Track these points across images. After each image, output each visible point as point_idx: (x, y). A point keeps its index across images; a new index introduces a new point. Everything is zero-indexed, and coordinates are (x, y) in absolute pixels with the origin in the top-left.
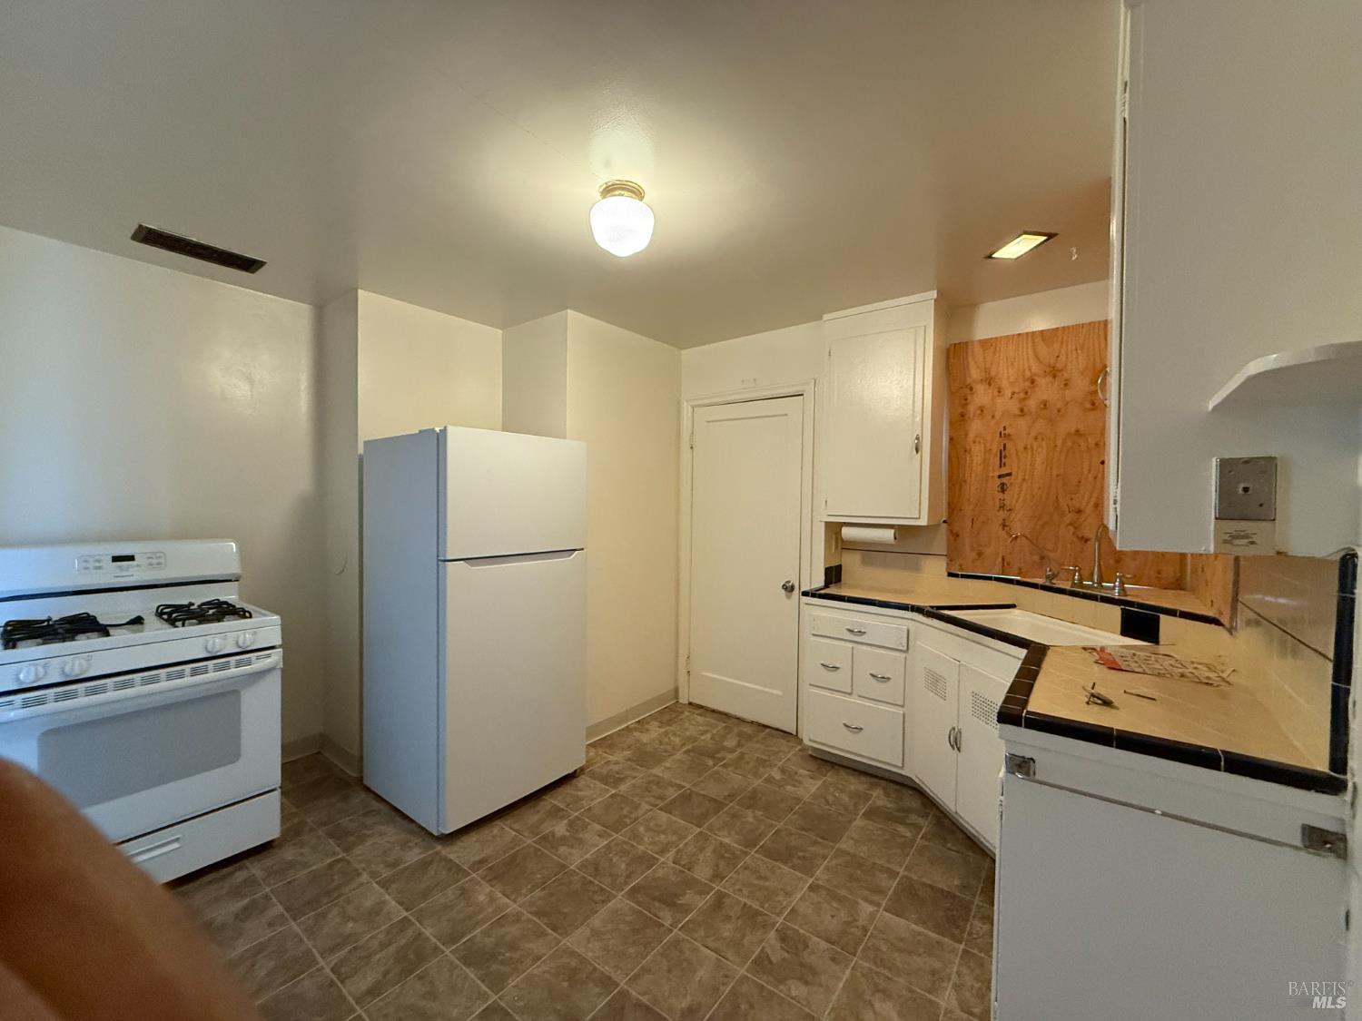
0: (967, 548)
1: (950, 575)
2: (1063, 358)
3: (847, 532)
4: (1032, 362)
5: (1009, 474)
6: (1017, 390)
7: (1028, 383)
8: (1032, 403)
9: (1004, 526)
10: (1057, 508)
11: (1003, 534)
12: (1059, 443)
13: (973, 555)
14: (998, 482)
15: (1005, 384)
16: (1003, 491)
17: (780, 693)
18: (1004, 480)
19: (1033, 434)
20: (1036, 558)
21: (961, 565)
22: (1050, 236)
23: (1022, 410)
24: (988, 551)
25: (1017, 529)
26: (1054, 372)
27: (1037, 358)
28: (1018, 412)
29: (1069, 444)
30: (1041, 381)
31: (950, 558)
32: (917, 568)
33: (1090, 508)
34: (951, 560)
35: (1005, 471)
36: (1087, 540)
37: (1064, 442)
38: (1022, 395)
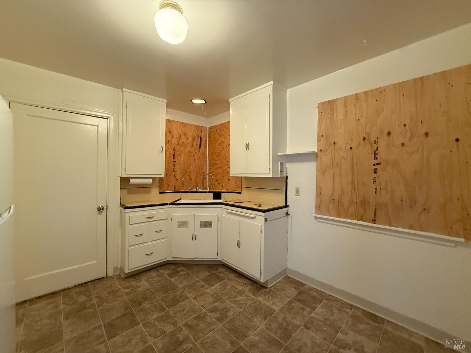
0: (165, 183)
1: (160, 193)
2: (187, 131)
3: (132, 181)
4: (181, 131)
5: (175, 161)
6: (177, 137)
7: (180, 136)
8: (181, 142)
9: (174, 176)
10: (186, 171)
11: (174, 179)
12: (186, 154)
13: (166, 186)
14: (173, 163)
15: (174, 135)
16: (174, 166)
17: (95, 262)
18: (175, 163)
19: (181, 150)
20: (182, 185)
21: (163, 190)
22: (206, 103)
23: (178, 143)
24: (170, 184)
25: (178, 177)
26: (185, 135)
27: (182, 130)
28: (177, 143)
29: (188, 154)
30: (183, 136)
31: (160, 187)
32: (149, 192)
33: (192, 171)
34: (161, 188)
35: (174, 160)
36: (192, 179)
37: (187, 154)
38: (178, 139)
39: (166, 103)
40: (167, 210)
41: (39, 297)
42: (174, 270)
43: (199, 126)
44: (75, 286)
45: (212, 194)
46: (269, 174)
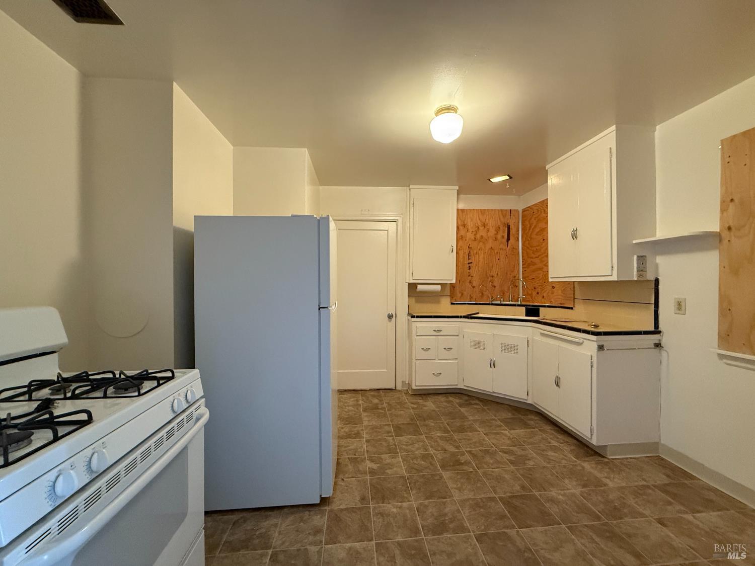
0: (458, 293)
1: (452, 304)
2: (487, 220)
3: (420, 287)
4: (479, 221)
5: (471, 263)
6: (473, 230)
7: (477, 228)
8: (478, 236)
9: (470, 282)
10: (487, 275)
11: (470, 286)
12: (486, 251)
13: (460, 295)
14: (468, 266)
15: (469, 228)
16: (470, 269)
17: (385, 370)
18: (470, 265)
19: (478, 248)
20: (481, 294)
21: (456, 299)
22: (511, 178)
23: (475, 238)
24: (465, 293)
25: (475, 284)
26: (484, 225)
27: (480, 219)
28: (474, 239)
29: (489, 252)
30: (481, 228)
31: (452, 296)
32: (438, 302)
33: (495, 276)
34: (452, 298)
35: (470, 261)
36: (495, 287)
37: (488, 251)
38: (475, 233)
39: (458, 190)
40: (457, 324)
41: (345, 391)
42: (466, 401)
43: (507, 210)
44: (370, 390)
45: (524, 309)
46: (612, 276)
